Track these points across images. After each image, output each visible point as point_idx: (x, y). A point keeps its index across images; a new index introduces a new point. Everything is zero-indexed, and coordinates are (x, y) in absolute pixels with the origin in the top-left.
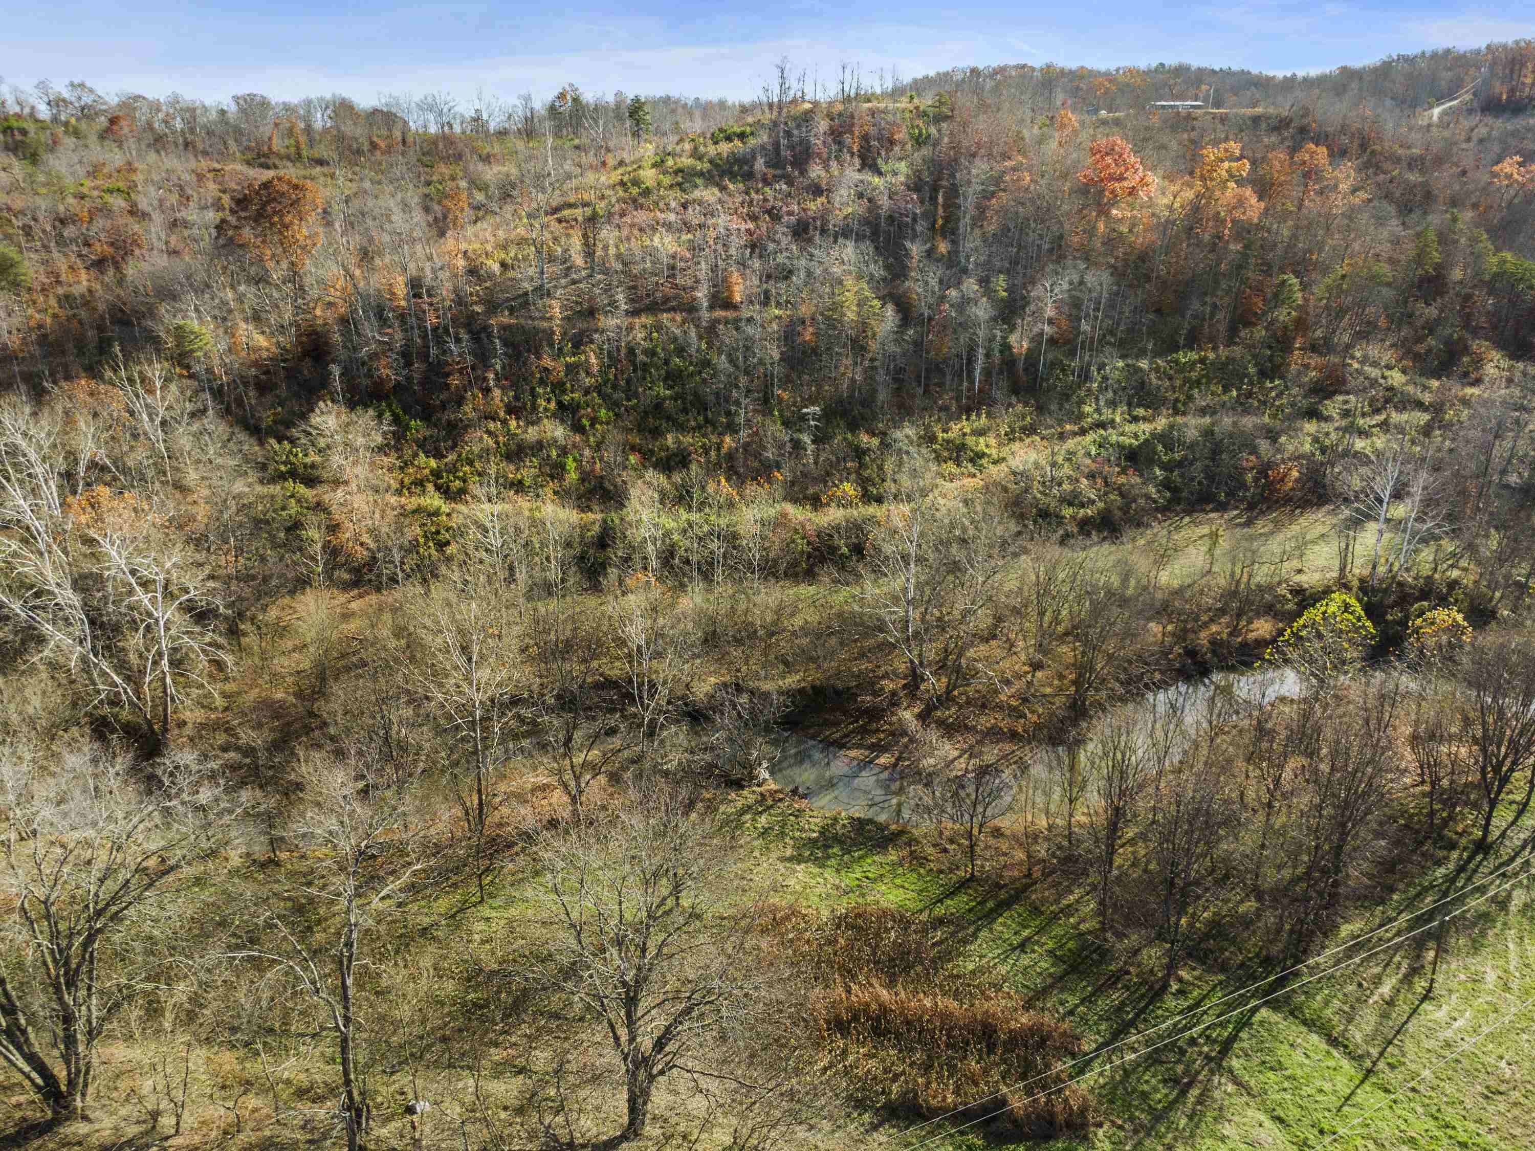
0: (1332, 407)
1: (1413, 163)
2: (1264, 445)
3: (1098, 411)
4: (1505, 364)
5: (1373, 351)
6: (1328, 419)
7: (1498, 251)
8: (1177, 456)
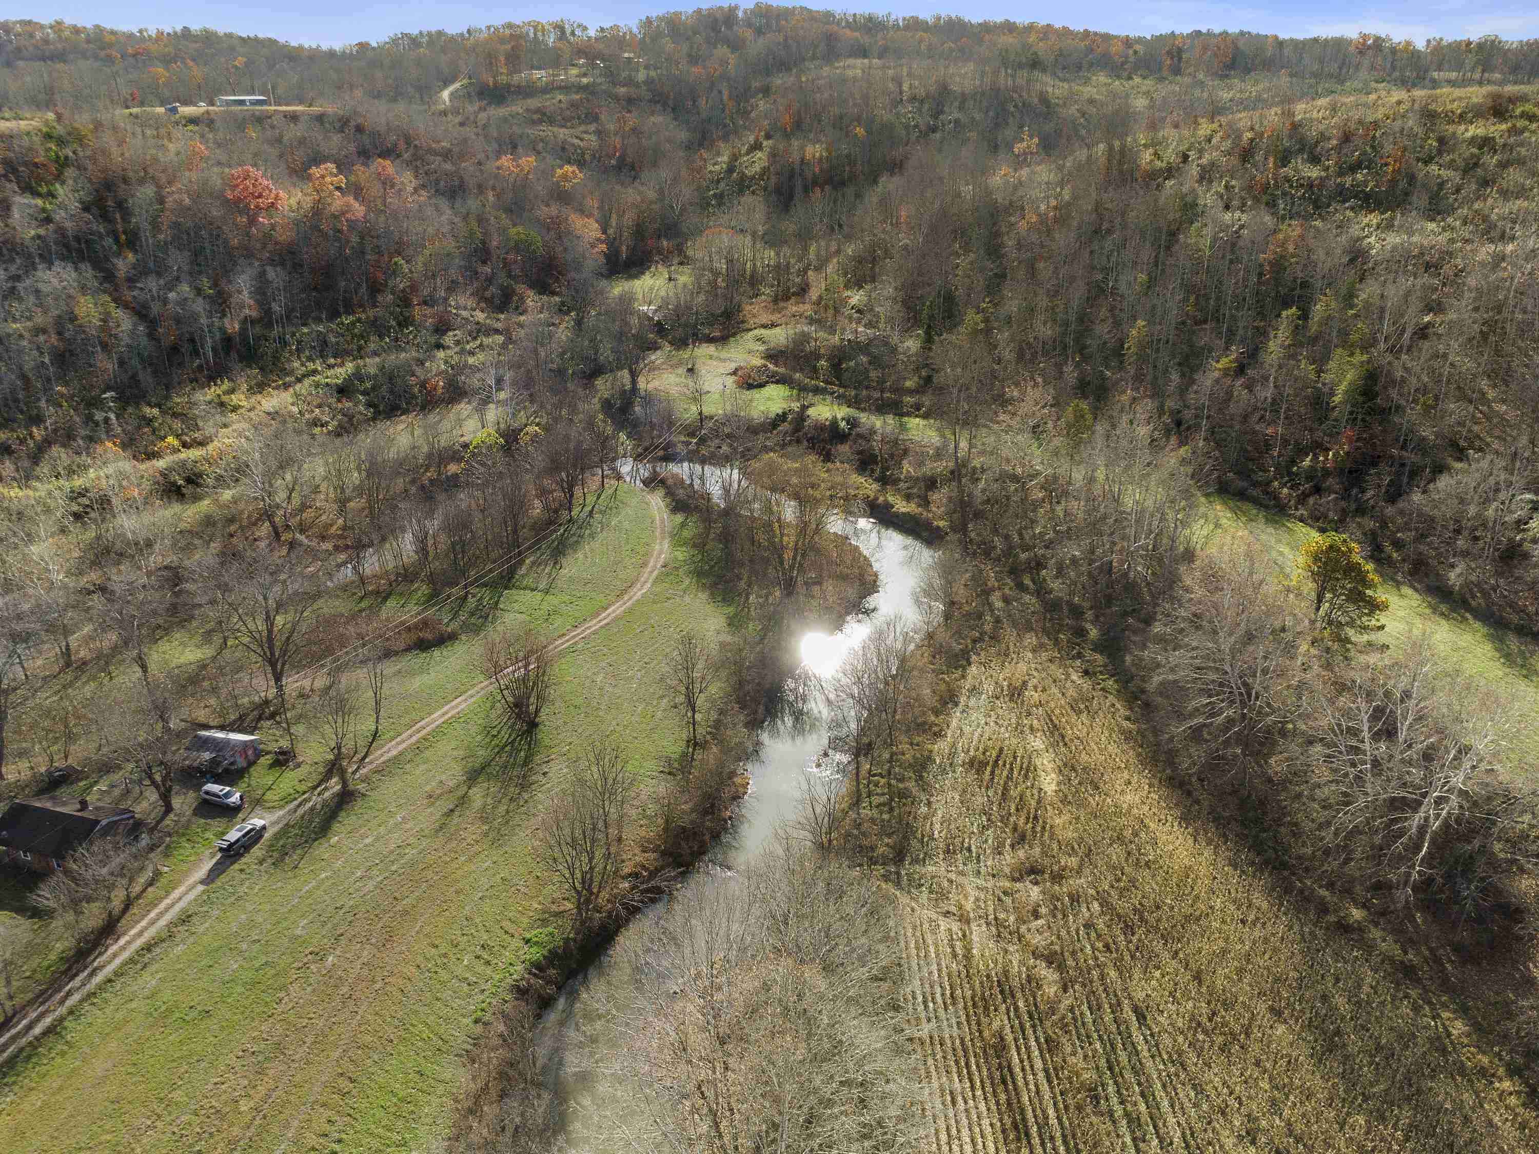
0: (448, 339)
1: (446, 155)
2: (418, 371)
3: (303, 365)
4: (536, 298)
5: (462, 301)
6: (449, 347)
7: (514, 225)
8: (368, 385)
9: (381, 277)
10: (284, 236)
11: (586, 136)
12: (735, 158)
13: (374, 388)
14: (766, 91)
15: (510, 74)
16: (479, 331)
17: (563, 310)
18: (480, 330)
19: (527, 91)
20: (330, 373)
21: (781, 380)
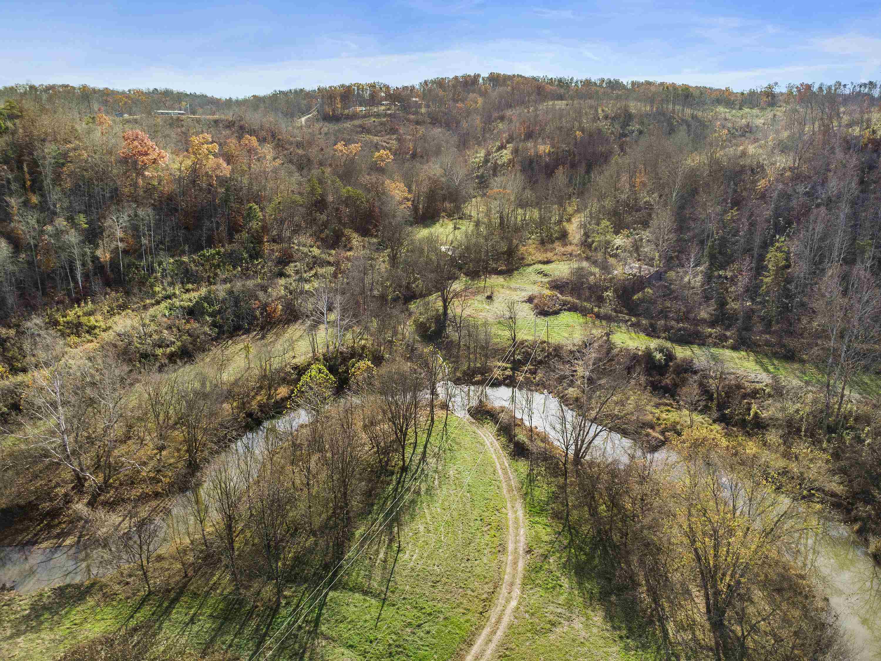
0: (290, 270)
2: (261, 294)
3: (164, 289)
5: (302, 239)
6: (289, 276)
7: (345, 186)
8: (217, 308)
9: (241, 221)
10: (167, 188)
11: (391, 142)
12: (488, 154)
13: (219, 312)
14: (502, 118)
15: (344, 108)
16: (315, 263)
17: (380, 247)
18: (317, 262)
19: (353, 117)
20: (186, 296)
21: (573, 309)
